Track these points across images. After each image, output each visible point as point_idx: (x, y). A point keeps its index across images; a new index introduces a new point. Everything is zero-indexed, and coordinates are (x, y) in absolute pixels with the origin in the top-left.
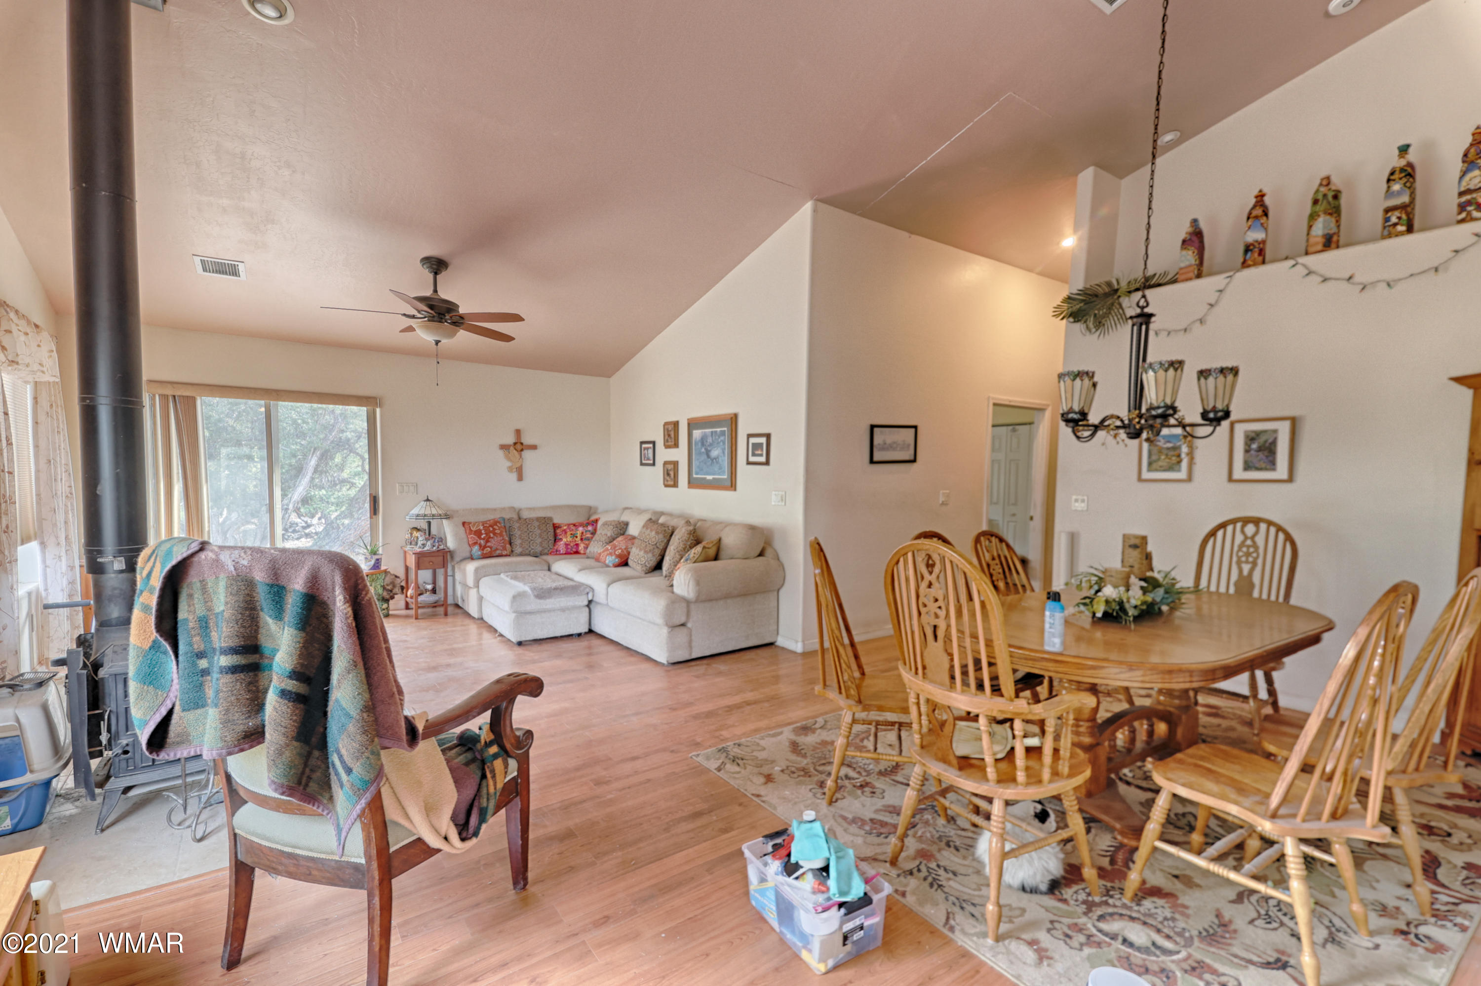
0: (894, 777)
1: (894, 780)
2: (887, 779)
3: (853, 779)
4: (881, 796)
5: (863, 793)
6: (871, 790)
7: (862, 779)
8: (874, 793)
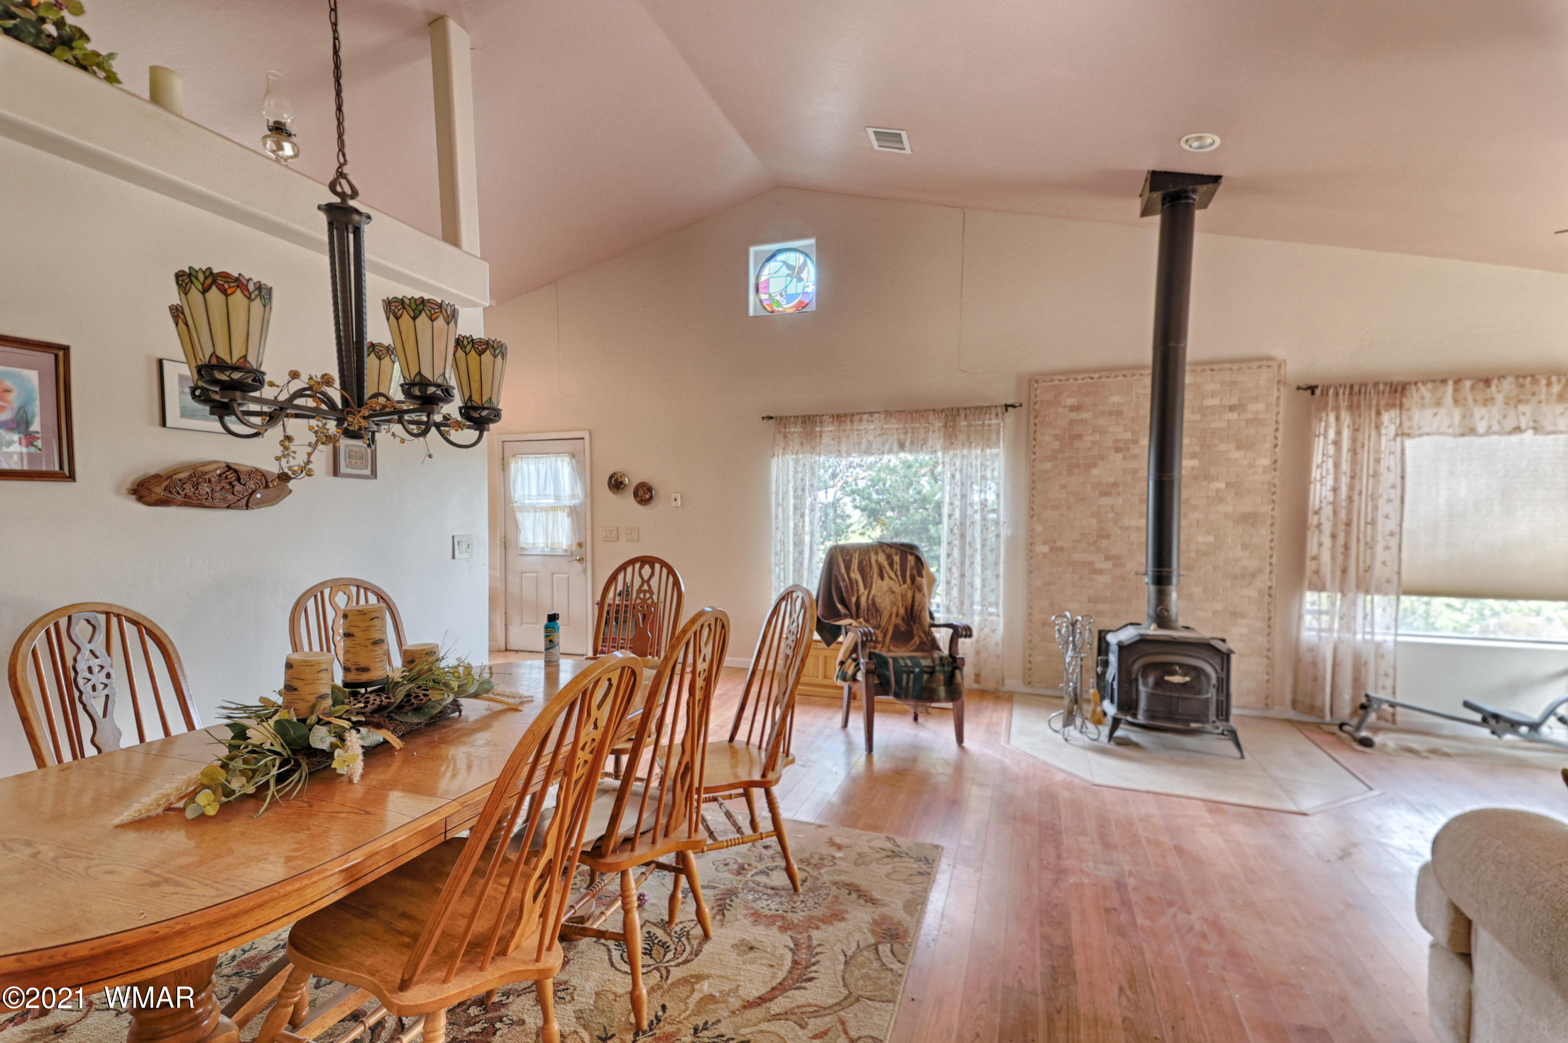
0: (716, 892)
1: (714, 888)
2: (722, 887)
3: (757, 873)
4: (717, 863)
5: (736, 862)
6: (730, 867)
7: (749, 876)
8: (726, 865)
